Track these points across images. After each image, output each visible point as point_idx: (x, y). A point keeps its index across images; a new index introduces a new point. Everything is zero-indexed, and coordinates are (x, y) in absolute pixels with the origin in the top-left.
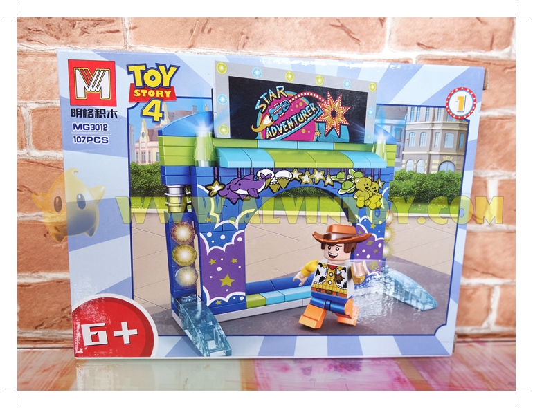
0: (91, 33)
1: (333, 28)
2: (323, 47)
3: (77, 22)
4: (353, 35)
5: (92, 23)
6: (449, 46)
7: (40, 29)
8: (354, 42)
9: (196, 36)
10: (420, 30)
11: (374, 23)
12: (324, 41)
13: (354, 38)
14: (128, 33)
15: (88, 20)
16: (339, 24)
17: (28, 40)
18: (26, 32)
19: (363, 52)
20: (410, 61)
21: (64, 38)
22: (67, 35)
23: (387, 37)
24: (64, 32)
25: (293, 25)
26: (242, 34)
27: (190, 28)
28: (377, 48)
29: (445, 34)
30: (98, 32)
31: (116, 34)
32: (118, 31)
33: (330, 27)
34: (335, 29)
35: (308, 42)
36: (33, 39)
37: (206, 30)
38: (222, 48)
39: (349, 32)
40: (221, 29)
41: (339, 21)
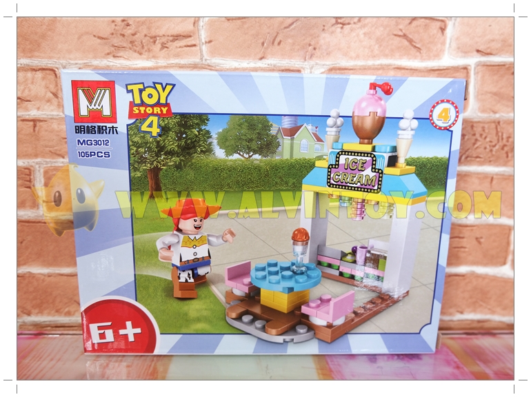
0: (171, 48)
1: (396, 37)
2: (386, 56)
3: (158, 38)
4: (415, 44)
5: (171, 38)
6: (507, 52)
7: (125, 45)
8: (415, 50)
9: (267, 48)
10: (480, 37)
11: (435, 32)
12: (387, 50)
13: (415, 47)
14: (204, 48)
15: (168, 36)
16: (401, 33)
17: (114, 56)
18: (113, 49)
19: (424, 60)
20: (469, 67)
21: (147, 53)
22: (149, 50)
23: (447, 45)
24: (146, 48)
25: (358, 35)
26: (310, 45)
27: (262, 41)
28: (437, 56)
29: (504, 41)
30: (176, 47)
31: (193, 48)
32: (195, 45)
33: (393, 36)
34: (398, 38)
35: (372, 51)
36: (119, 55)
37: (276, 42)
38: (291, 58)
39: (411, 41)
40: (290, 41)
41: (401, 30)
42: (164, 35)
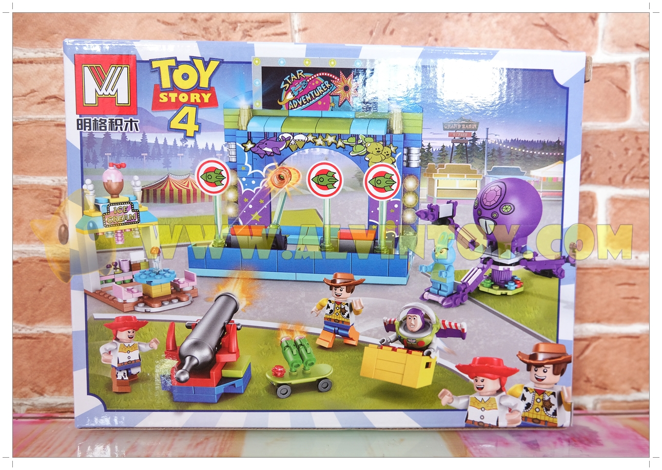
0: (254, 36)
1: (536, 28)
3: (239, 24)
4: (560, 36)
5: (256, 25)
7: (196, 32)
8: (561, 43)
9: (376, 37)
10: (639, 29)
11: (584, 21)
12: (526, 43)
13: (561, 39)
14: (297, 36)
15: (252, 22)
16: (542, 23)
20: (628, 65)
22: (227, 39)
23: (600, 38)
24: (223, 36)
25: (489, 24)
26: (430, 35)
27: (370, 29)
28: (588, 50)
30: (262, 35)
31: (283, 37)
32: (285, 34)
33: (533, 26)
34: (539, 29)
35: (507, 43)
37: (388, 31)
39: (555, 32)
40: (405, 29)
41: (542, 19)
42: (247, 21)
